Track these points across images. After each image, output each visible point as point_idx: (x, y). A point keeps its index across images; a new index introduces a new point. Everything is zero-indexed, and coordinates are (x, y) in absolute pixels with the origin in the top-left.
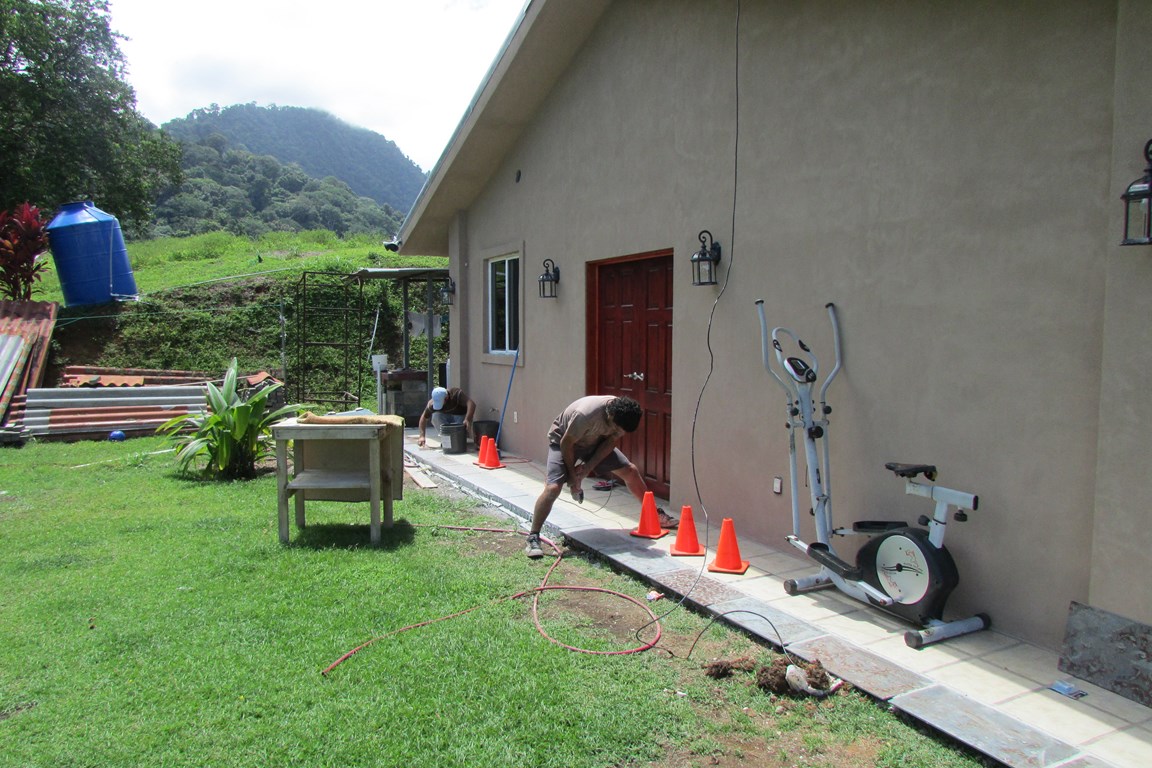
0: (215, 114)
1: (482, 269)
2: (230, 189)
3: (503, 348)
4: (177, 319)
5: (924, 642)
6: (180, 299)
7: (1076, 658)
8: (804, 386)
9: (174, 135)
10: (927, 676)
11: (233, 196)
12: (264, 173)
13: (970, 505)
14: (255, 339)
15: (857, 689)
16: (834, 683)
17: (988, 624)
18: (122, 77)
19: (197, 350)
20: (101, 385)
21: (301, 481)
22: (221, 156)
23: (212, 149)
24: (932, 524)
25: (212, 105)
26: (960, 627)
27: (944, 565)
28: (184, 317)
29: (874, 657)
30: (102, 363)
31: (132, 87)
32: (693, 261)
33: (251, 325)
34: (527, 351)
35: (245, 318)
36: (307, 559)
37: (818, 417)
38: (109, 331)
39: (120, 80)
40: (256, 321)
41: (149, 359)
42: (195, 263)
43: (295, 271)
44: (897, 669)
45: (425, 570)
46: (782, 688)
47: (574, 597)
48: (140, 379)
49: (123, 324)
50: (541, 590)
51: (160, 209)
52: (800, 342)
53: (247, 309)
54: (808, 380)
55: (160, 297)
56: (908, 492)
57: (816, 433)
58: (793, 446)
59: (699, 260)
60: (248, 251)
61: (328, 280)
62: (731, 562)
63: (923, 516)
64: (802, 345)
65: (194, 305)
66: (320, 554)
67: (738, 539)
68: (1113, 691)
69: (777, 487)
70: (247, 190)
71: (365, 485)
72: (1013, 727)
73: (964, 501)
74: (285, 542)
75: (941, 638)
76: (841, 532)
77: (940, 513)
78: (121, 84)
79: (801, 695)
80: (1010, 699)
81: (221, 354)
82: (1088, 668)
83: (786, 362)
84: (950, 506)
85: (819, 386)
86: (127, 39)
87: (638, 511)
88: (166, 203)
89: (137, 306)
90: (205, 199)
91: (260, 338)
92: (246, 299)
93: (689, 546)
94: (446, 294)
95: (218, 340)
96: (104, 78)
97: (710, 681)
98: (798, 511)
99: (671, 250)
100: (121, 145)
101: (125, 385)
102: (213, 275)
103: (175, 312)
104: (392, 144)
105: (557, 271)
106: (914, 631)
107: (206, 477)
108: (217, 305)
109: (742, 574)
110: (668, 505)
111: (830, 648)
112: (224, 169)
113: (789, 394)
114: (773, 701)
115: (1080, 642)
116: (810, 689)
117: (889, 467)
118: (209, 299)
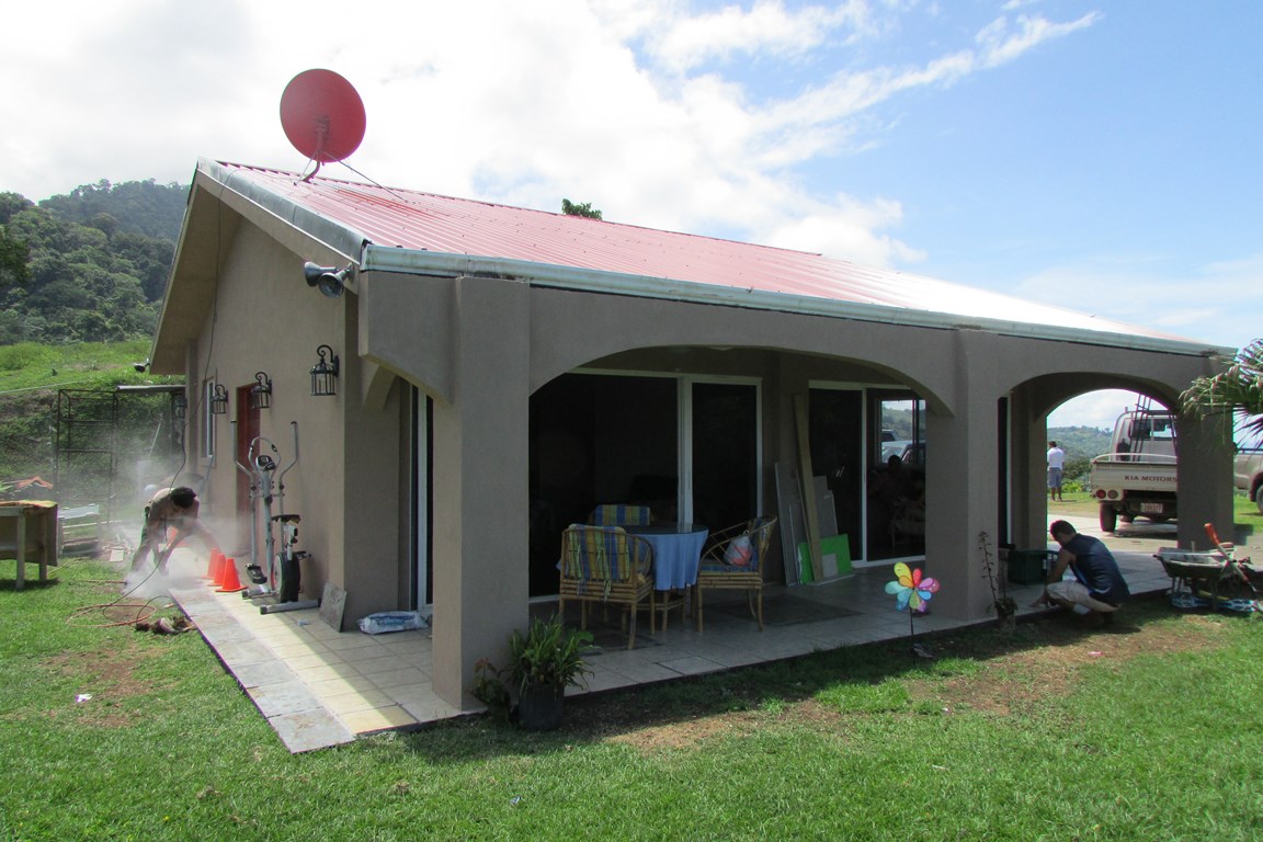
0: (105, 191)
1: (202, 389)
2: (119, 277)
8: (265, 472)
9: (53, 214)
10: (243, 622)
11: (121, 284)
12: (160, 260)
14: (34, 447)
15: (197, 628)
22: (109, 239)
23: (99, 231)
24: (288, 547)
25: (102, 181)
33: (31, 434)
34: (217, 455)
35: (26, 428)
40: (36, 430)
51: (32, 297)
53: (30, 419)
64: (273, 447)
70: (139, 278)
73: (292, 530)
79: (167, 633)
84: (291, 536)
88: (41, 291)
90: (88, 288)
91: (39, 446)
92: (29, 410)
105: (226, 394)
106: (265, 606)
112: (113, 254)
116: (171, 629)
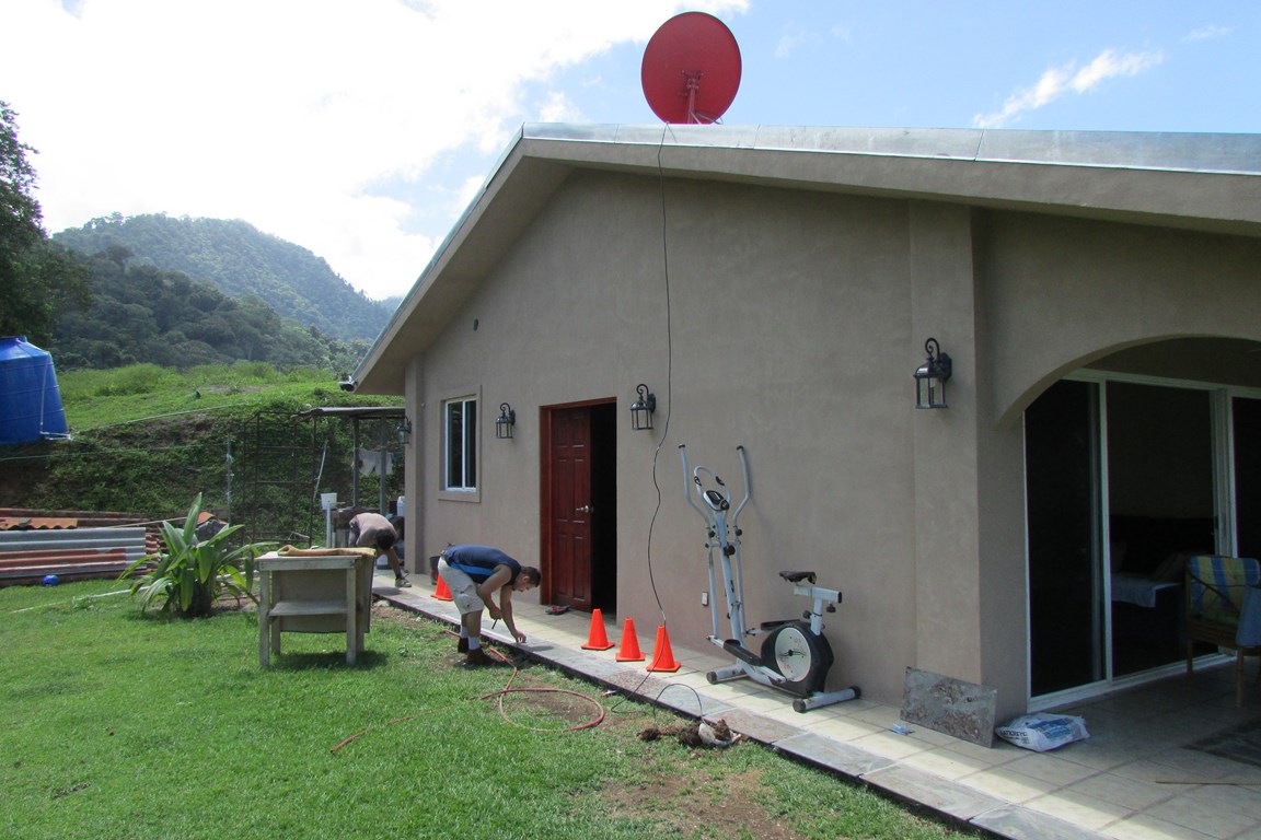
0: (117, 223)
1: (439, 410)
2: (132, 308)
3: (460, 485)
4: (113, 458)
5: (807, 707)
6: (116, 437)
7: (910, 709)
8: (720, 513)
9: (67, 246)
10: (806, 728)
11: (134, 315)
12: (173, 290)
13: (836, 599)
14: (195, 478)
15: (751, 739)
16: (735, 737)
17: (858, 694)
18: (27, 190)
19: (133, 491)
20: (31, 528)
21: (280, 609)
22: (122, 270)
23: (112, 263)
24: (812, 617)
25: (115, 214)
26: (836, 696)
27: (822, 649)
28: (120, 456)
29: (768, 719)
30: (30, 505)
31: (37, 202)
32: (632, 410)
33: (191, 464)
34: (484, 487)
35: (185, 457)
36: (292, 677)
37: (732, 538)
38: (40, 470)
39: (24, 194)
40: (196, 459)
41: (81, 500)
42: (125, 398)
43: (239, 407)
44: (783, 724)
45: (401, 682)
46: (695, 742)
47: (531, 696)
48: (73, 522)
49: (54, 464)
50: (505, 692)
52: (717, 478)
53: (188, 447)
54: (723, 509)
55: (93, 435)
56: (795, 593)
57: (729, 551)
58: (711, 563)
59: (637, 409)
60: (181, 385)
61: (273, 417)
62: (666, 663)
63: (806, 612)
64: (718, 480)
65: (131, 443)
66: (303, 674)
67: (672, 647)
68: (933, 729)
69: (704, 601)
70: (152, 308)
71: (342, 610)
72: (854, 752)
73: (831, 595)
74: (267, 667)
75: (820, 705)
76: (753, 632)
77: (817, 608)
78: (25, 198)
79: (712, 746)
80: (860, 738)
81: (159, 494)
82: (918, 715)
83: (705, 494)
84: (824, 601)
85: (732, 513)
86: (36, 152)
87: (588, 630)
89: (69, 446)
90: (102, 319)
91: (200, 477)
92: (186, 436)
93: (632, 653)
94: (402, 433)
95: (156, 480)
96: (6, 191)
97: (643, 744)
98: (717, 616)
99: (615, 398)
100: (23, 264)
101: (58, 527)
102: (149, 411)
103: (110, 451)
104: (322, 260)
105: (512, 414)
106: (799, 700)
107: (165, 616)
108: (154, 443)
109: (675, 671)
110: (615, 624)
111: (736, 716)
112: (126, 285)
113: (707, 520)
114: (689, 752)
115: (913, 695)
116: (718, 741)
117: (782, 575)
118: (147, 437)
